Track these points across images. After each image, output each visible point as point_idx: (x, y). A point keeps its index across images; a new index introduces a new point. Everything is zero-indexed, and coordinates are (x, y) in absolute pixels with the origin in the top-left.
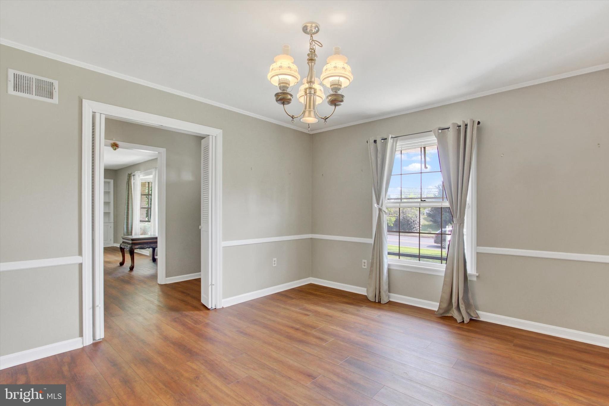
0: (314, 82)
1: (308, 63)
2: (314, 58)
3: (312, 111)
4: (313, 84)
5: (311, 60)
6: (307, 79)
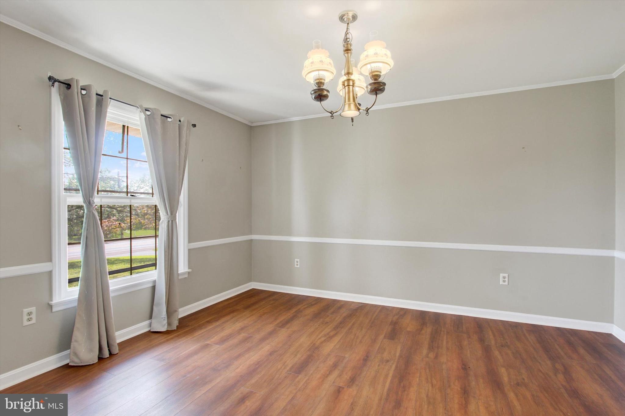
0: (352, 73)
1: (344, 54)
2: (349, 48)
3: (352, 103)
4: (351, 76)
5: (347, 50)
6: (345, 70)
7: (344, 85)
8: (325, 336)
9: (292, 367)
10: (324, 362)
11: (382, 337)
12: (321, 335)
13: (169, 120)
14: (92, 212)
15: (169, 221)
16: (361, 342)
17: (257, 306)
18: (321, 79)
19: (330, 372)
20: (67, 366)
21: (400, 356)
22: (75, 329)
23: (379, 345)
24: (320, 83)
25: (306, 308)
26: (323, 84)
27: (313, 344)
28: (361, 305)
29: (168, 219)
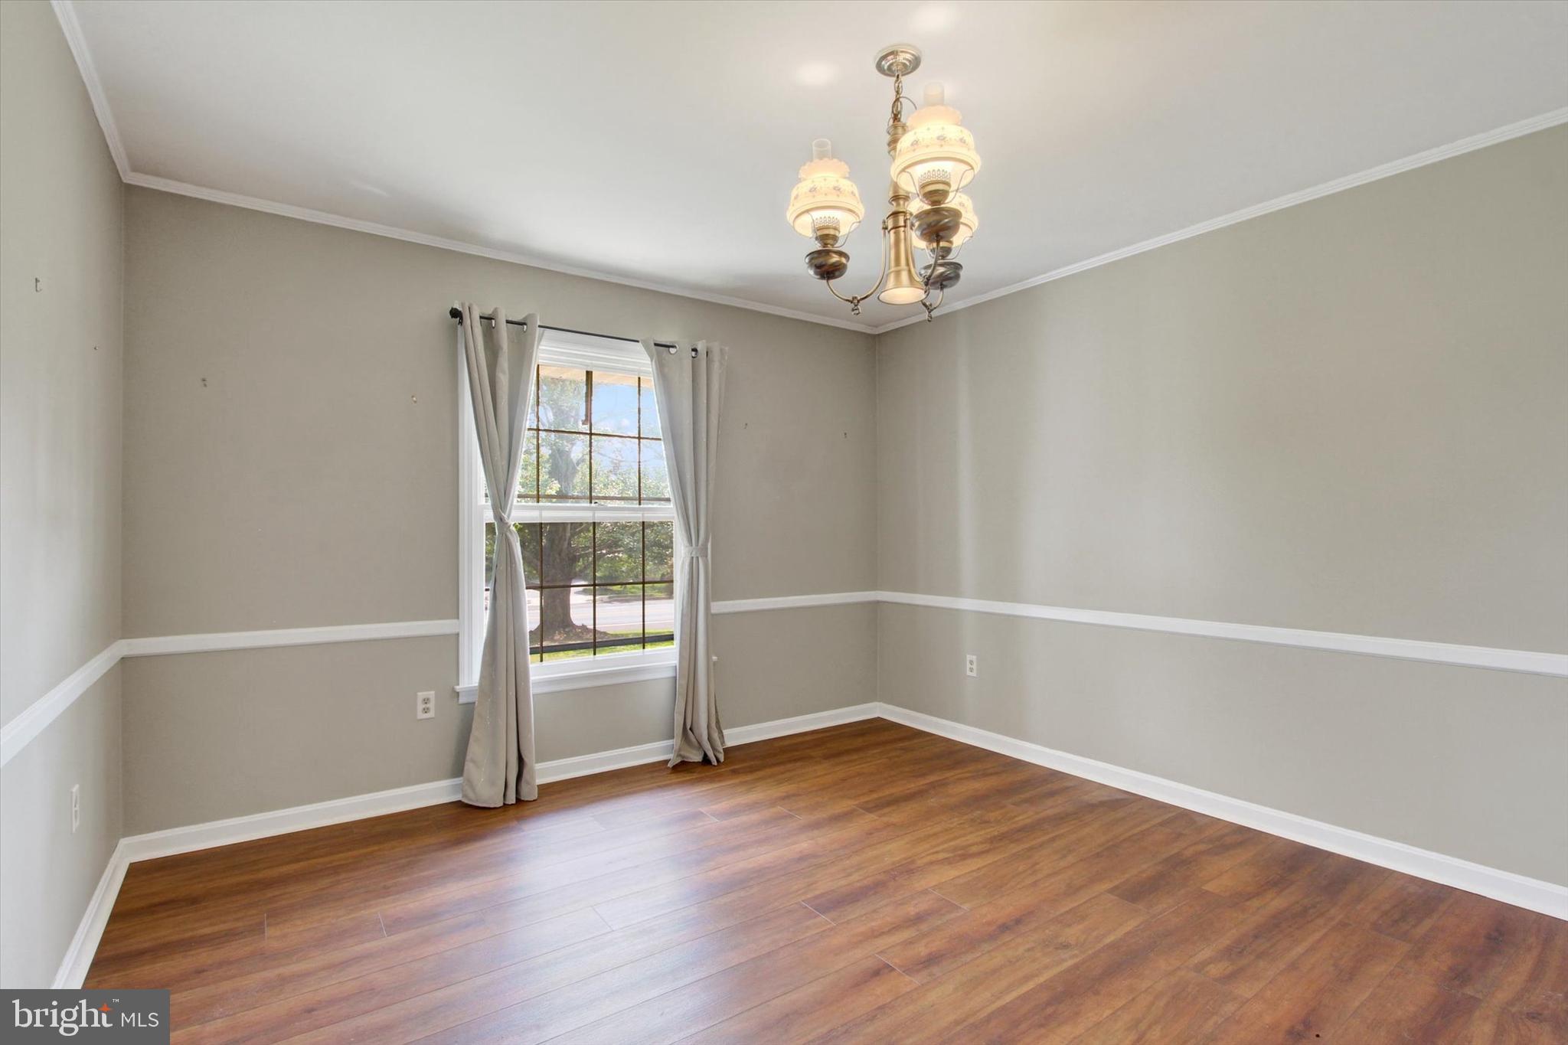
7: (885, 228)
8: (955, 849)
9: (822, 895)
10: (900, 904)
11: (1106, 886)
12: (946, 846)
13: (672, 350)
14: (506, 535)
15: (692, 558)
16: (1035, 884)
17: (855, 757)
18: (827, 228)
19: (896, 928)
20: (459, 804)
21: (1112, 946)
22: (471, 740)
23: (1076, 904)
24: (826, 238)
25: (967, 778)
26: (835, 238)
27: (910, 860)
28: (1119, 796)
29: (691, 554)
